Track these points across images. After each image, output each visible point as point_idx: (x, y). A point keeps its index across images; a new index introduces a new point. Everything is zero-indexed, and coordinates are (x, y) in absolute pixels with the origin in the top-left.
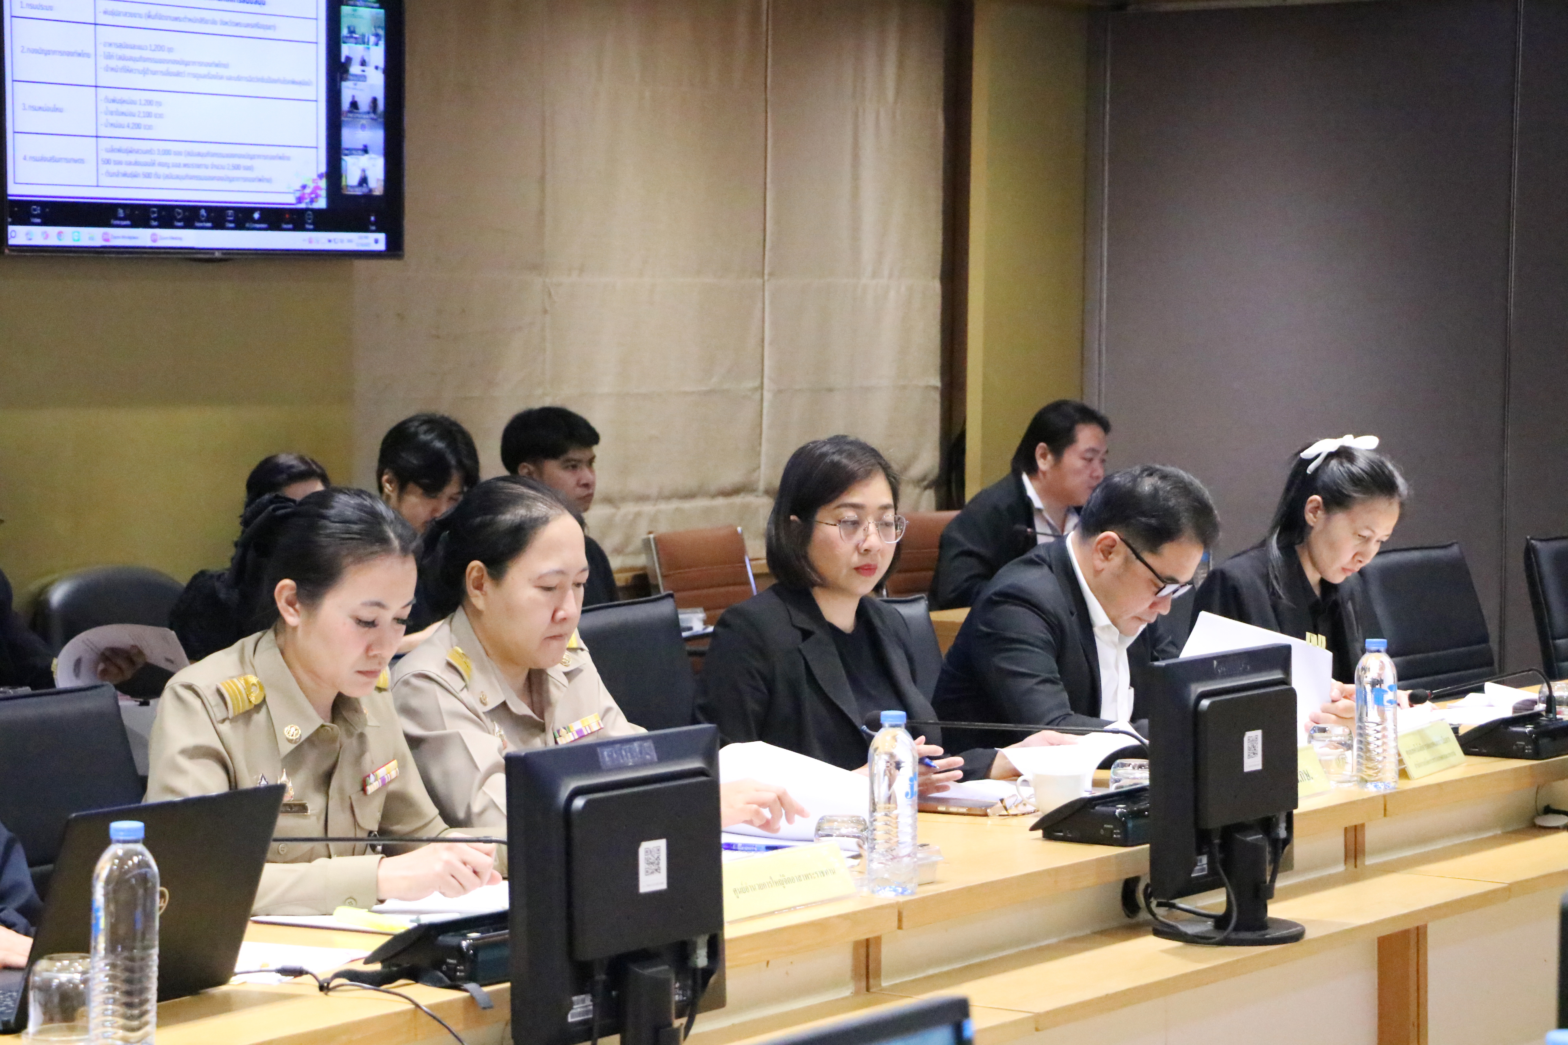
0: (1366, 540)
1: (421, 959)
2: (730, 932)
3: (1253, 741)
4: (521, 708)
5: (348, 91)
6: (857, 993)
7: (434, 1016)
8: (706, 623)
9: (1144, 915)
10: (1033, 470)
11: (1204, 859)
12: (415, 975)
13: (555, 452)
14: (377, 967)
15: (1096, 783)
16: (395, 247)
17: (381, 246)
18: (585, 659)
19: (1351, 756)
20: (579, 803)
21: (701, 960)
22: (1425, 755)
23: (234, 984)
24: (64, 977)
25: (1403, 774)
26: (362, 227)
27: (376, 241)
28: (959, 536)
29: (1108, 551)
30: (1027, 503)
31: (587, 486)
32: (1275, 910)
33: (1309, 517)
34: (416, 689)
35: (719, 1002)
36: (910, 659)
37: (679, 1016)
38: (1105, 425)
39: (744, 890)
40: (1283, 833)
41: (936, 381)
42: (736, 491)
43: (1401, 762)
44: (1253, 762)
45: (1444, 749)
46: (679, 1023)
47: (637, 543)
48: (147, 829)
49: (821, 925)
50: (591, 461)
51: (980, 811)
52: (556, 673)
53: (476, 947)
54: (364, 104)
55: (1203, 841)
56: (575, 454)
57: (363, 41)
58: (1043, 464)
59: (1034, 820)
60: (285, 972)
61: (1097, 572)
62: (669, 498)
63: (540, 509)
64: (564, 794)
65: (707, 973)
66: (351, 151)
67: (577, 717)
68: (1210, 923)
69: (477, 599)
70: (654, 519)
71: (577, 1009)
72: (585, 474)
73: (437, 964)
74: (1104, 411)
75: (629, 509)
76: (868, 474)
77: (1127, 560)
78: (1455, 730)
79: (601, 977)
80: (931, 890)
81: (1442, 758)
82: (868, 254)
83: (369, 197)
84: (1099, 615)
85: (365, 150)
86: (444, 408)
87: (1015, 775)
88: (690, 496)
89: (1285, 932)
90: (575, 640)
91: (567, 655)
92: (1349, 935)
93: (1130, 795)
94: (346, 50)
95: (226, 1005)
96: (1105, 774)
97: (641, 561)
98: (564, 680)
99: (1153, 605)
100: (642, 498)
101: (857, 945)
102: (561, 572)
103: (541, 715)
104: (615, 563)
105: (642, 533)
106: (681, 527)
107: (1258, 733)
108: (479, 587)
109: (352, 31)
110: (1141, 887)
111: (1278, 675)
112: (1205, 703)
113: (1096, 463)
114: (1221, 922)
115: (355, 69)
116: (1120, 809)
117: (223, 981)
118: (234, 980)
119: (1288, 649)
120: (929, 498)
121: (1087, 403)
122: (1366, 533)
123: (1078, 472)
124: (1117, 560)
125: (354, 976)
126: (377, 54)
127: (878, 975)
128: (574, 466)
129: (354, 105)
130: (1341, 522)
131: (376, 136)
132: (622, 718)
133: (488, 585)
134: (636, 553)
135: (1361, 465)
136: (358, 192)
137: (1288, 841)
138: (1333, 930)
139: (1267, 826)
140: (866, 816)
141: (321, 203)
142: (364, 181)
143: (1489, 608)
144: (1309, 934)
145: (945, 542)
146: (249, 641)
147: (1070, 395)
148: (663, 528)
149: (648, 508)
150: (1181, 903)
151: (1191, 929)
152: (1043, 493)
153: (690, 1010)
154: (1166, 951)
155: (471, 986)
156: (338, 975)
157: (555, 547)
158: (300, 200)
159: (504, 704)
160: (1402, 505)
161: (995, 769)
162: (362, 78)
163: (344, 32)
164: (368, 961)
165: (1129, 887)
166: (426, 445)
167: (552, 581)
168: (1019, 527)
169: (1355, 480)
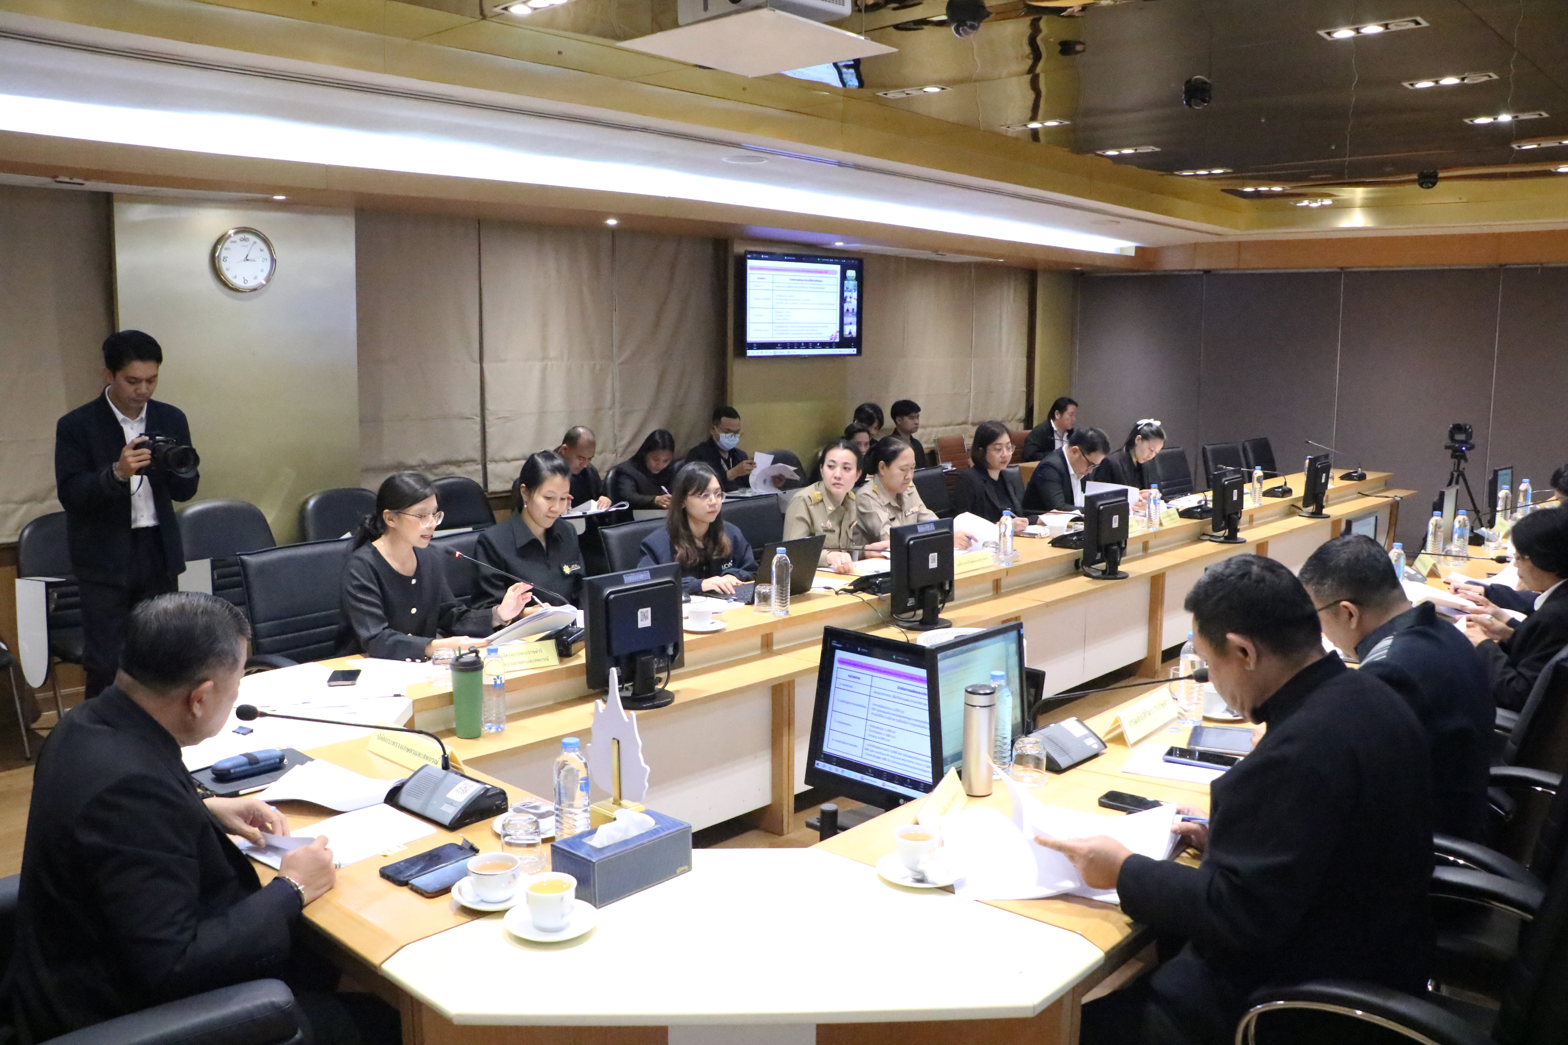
0: (1152, 451)
1: (865, 586)
2: (956, 577)
3: (1115, 519)
4: (895, 504)
5: (846, 306)
6: (994, 594)
7: (868, 603)
8: (952, 467)
9: (1081, 570)
10: (1054, 418)
11: (1099, 554)
12: (863, 590)
13: (907, 414)
14: (852, 587)
15: (1069, 527)
16: (859, 352)
17: (855, 352)
18: (914, 489)
19: (1146, 519)
20: (912, 542)
21: (947, 587)
22: (1168, 519)
23: (811, 591)
24: (764, 591)
25: (1161, 524)
26: (849, 347)
27: (853, 351)
28: (1031, 439)
29: (1075, 452)
30: (1052, 429)
31: (917, 424)
32: (1121, 568)
33: (1136, 441)
34: (864, 498)
35: (952, 600)
36: (1014, 488)
37: (940, 603)
38: (1076, 404)
39: (960, 564)
40: (1123, 546)
41: (1024, 389)
42: (963, 423)
43: (1160, 521)
44: (1115, 525)
45: (1174, 517)
46: (940, 606)
47: (932, 440)
48: (787, 549)
49: (983, 575)
50: (918, 417)
51: (1032, 536)
52: (905, 494)
53: (881, 582)
54: (851, 310)
55: (1099, 549)
56: (913, 414)
57: (850, 291)
58: (1057, 417)
59: (1049, 540)
60: (826, 588)
61: (1072, 457)
62: (940, 426)
63: (901, 446)
64: (907, 539)
65: (949, 591)
66: (847, 324)
67: (912, 507)
68: (1101, 573)
69: (882, 472)
70: (937, 432)
71: (910, 602)
72: (916, 421)
73: (869, 588)
74: (1076, 401)
75: (929, 430)
76: (1003, 432)
77: (1080, 456)
78: (1178, 510)
79: (917, 593)
80: (1017, 564)
81: (1173, 519)
82: (1004, 348)
83: (852, 338)
84: (1072, 471)
85: (851, 324)
86: (873, 401)
87: (1043, 524)
88: (949, 425)
89: (1123, 576)
90: (911, 484)
91: (908, 488)
92: (1142, 576)
93: (1078, 534)
94: (846, 294)
95: (809, 598)
96: (1072, 523)
97: (933, 445)
98: (907, 496)
99: (1087, 470)
100: (933, 426)
101: (994, 581)
102: (907, 465)
103: (901, 506)
104: (924, 446)
105: (933, 437)
106: (945, 435)
107: (1117, 516)
108: (883, 468)
109: (847, 288)
110: (1080, 561)
111: (1123, 498)
112: (1101, 507)
113: (1074, 417)
114: (1104, 572)
115: (848, 300)
116: (1075, 538)
117: (808, 590)
118: (811, 590)
119: (1127, 490)
120: (1021, 426)
121: (1071, 398)
122: (1153, 449)
123: (1068, 420)
124: (1077, 455)
125: (846, 591)
126: (855, 295)
127: (1000, 589)
128: (912, 418)
129: (848, 310)
130: (1146, 444)
131: (854, 319)
132: (925, 508)
133: (885, 468)
134: (931, 443)
135: (1153, 428)
136: (849, 336)
137: (1125, 548)
138: (1138, 574)
139: (1119, 544)
140: (998, 541)
141: (838, 340)
142: (850, 333)
143: (1192, 470)
144: (1130, 576)
145: (1027, 441)
146: (817, 483)
147: (1065, 395)
148: (940, 436)
149: (935, 429)
150: (1093, 567)
151: (1094, 575)
152: (1057, 425)
153: (943, 602)
154: (1088, 582)
155: (879, 594)
156: (841, 590)
157: (906, 458)
158: (831, 339)
159: (890, 504)
160: (1164, 443)
161: (1038, 522)
162: (850, 302)
163: (845, 289)
164: (850, 585)
165: (1077, 562)
166: (867, 411)
167: (904, 468)
168: (1049, 437)
169: (1152, 432)
